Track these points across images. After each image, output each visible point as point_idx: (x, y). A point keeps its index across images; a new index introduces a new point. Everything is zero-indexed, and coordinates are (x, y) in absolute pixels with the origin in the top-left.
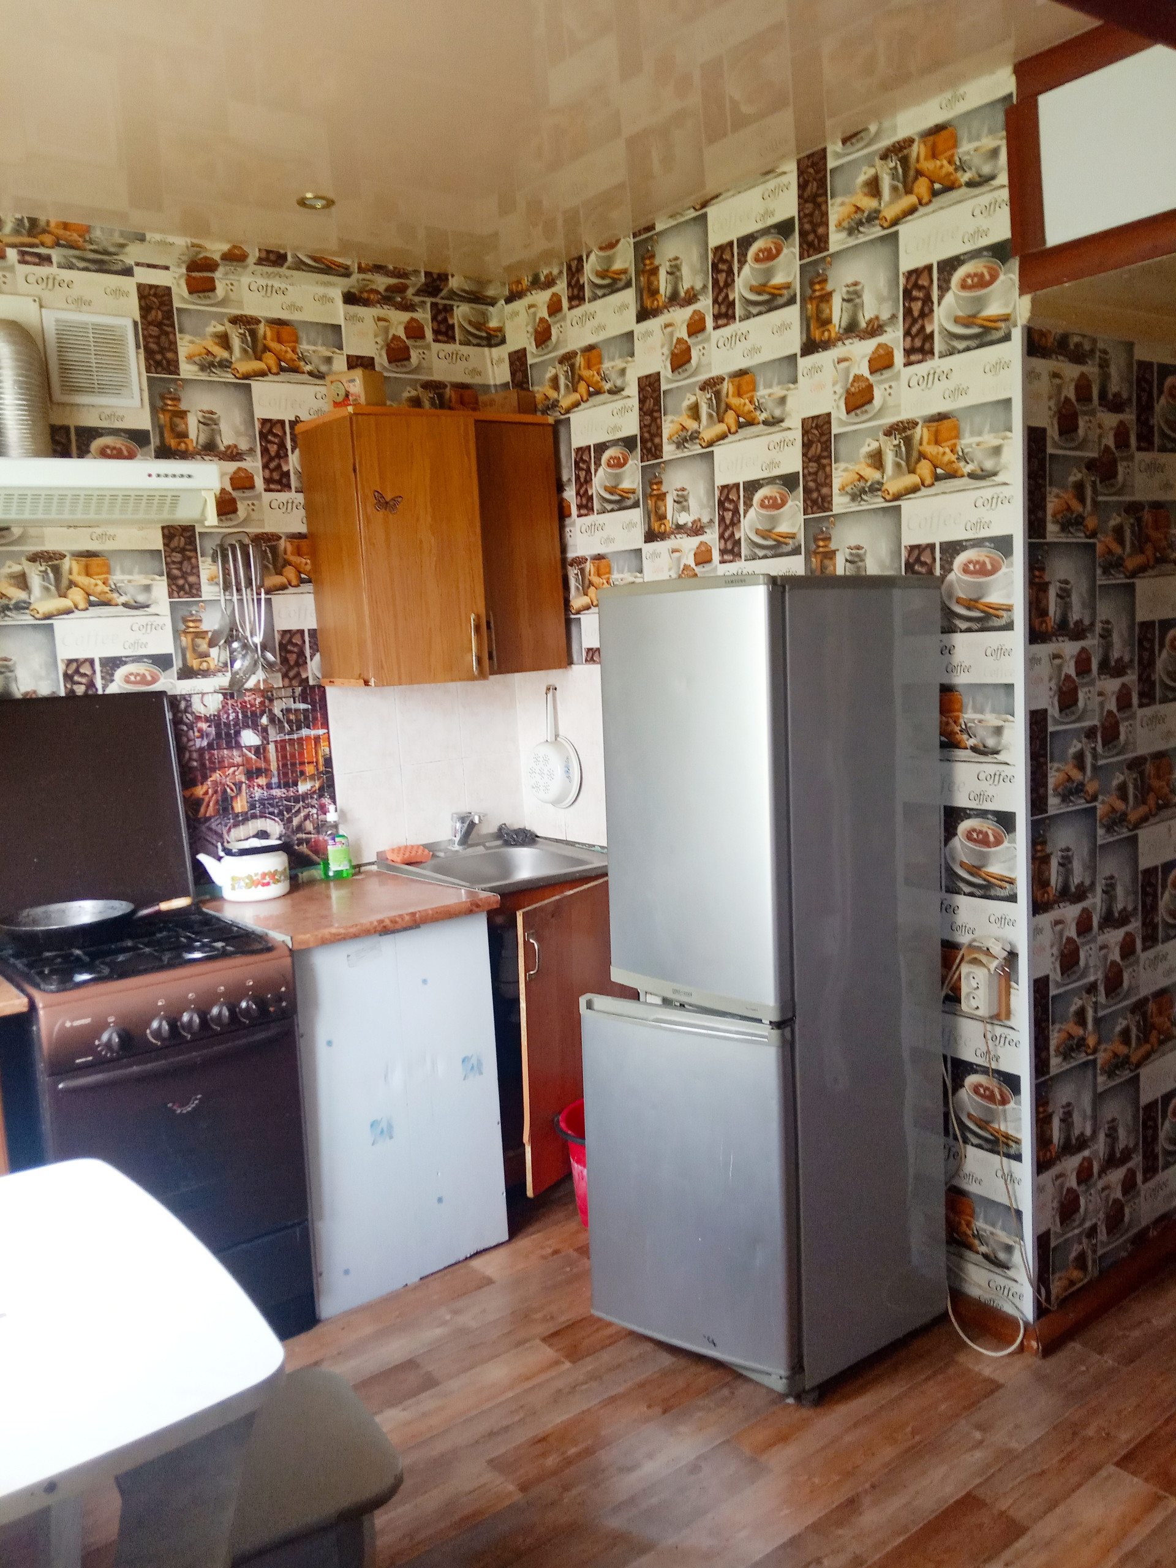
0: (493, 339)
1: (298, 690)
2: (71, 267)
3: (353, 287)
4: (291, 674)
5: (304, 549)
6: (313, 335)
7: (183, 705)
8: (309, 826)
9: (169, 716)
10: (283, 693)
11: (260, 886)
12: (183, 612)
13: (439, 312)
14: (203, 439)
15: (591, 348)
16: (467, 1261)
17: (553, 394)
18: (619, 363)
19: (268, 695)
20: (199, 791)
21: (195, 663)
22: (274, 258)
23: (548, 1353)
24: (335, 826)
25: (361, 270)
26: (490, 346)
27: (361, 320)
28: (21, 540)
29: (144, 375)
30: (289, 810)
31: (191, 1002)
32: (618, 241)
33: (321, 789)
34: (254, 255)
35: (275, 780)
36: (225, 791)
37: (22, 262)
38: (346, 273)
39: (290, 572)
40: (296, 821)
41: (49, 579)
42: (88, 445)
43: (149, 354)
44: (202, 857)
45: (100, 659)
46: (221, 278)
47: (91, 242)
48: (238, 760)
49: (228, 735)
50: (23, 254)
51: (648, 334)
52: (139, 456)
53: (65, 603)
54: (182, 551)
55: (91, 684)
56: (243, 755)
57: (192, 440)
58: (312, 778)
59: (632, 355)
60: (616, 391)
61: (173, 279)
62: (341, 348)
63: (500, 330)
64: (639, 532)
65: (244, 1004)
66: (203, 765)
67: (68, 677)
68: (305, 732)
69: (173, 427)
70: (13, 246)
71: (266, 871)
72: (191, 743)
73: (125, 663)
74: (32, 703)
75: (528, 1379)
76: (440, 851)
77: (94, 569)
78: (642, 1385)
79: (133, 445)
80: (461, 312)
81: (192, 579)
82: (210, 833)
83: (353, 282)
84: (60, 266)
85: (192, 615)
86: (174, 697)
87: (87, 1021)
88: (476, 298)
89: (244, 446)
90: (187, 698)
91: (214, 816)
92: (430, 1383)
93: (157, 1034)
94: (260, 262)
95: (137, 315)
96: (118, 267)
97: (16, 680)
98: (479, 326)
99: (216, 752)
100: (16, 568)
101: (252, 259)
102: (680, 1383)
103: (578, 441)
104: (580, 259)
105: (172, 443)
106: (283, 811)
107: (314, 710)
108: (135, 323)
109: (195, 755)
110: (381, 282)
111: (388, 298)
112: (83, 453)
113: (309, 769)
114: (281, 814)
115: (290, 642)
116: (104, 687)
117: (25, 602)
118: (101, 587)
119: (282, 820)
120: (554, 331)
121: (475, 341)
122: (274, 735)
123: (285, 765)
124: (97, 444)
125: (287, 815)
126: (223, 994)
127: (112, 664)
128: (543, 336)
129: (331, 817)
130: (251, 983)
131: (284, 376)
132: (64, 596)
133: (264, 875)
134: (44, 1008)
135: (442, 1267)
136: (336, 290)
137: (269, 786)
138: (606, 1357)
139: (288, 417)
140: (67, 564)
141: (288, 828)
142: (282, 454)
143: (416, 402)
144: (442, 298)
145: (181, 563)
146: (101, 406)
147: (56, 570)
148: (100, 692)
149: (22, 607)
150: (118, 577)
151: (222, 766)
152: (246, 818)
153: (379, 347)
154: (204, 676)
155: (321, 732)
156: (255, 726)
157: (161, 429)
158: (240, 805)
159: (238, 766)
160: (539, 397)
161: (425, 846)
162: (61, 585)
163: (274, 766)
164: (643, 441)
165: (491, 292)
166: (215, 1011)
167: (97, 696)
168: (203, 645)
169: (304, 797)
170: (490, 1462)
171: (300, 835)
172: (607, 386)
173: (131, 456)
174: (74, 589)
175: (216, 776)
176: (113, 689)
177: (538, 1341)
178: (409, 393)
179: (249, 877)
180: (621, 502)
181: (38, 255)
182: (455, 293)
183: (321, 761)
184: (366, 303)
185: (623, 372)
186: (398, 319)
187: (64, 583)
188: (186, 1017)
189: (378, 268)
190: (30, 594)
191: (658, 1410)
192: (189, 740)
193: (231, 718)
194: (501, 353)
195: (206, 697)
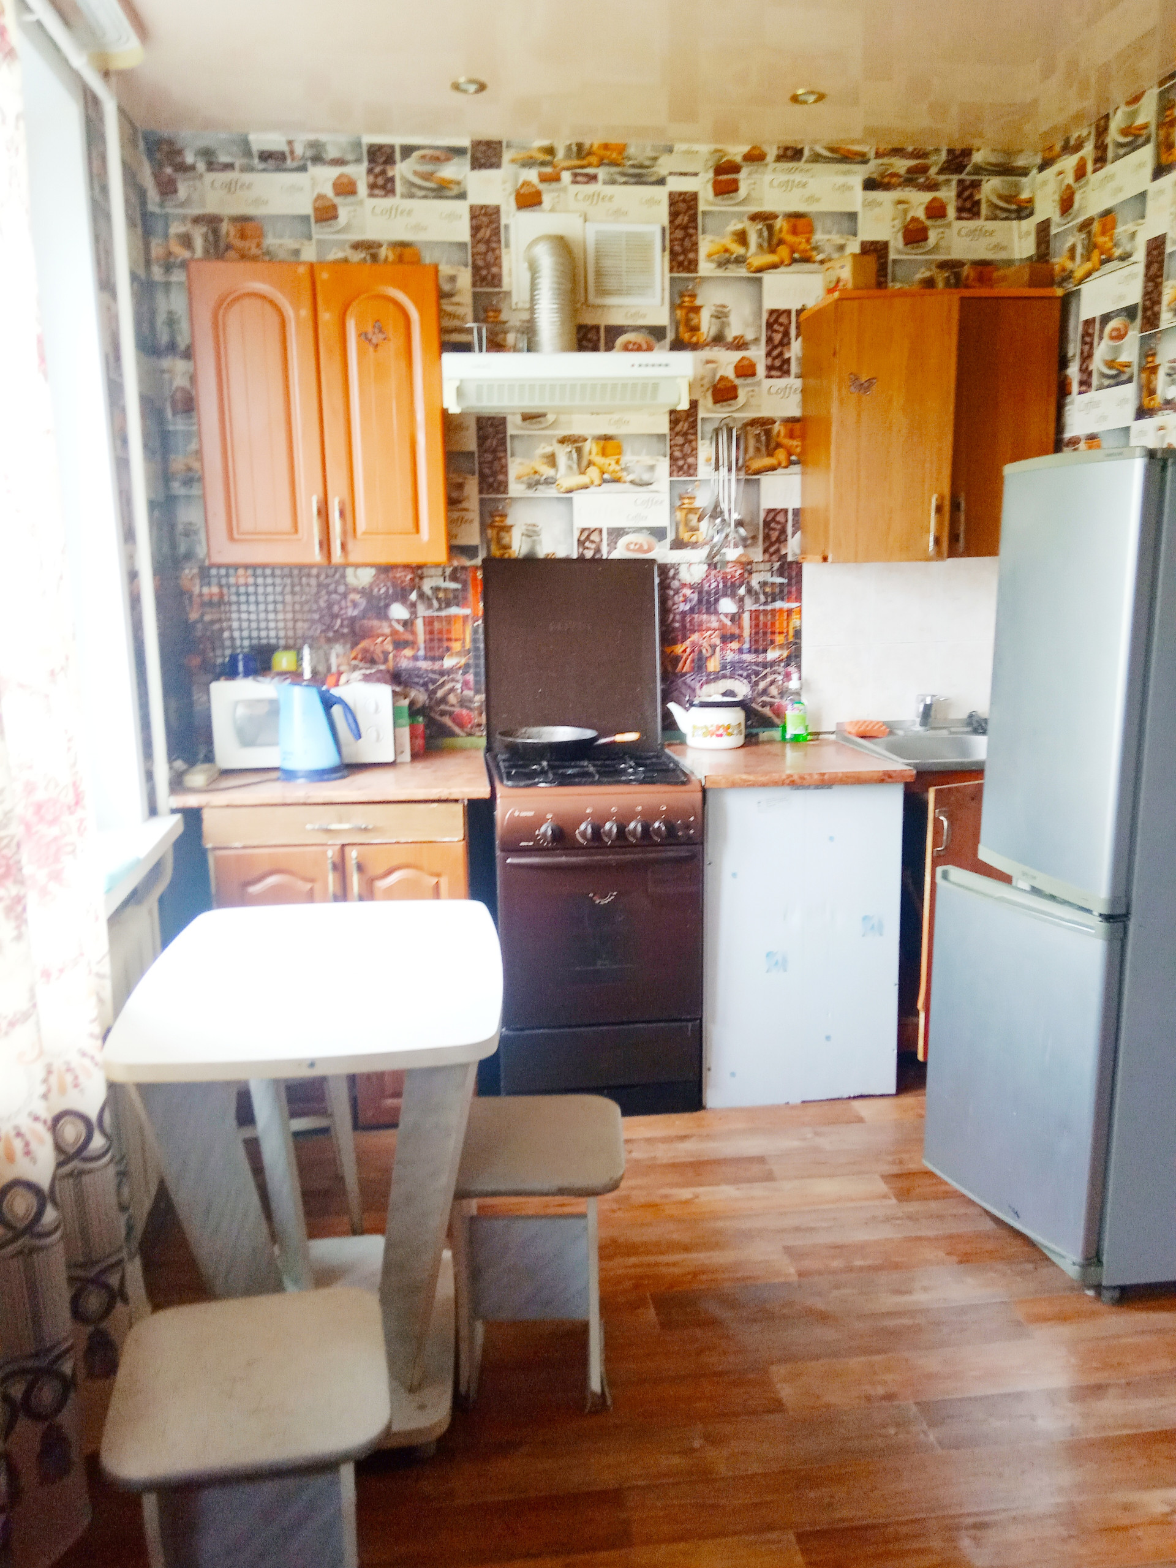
0: (1023, 210)
1: (777, 565)
2: (613, 182)
3: (873, 173)
4: (772, 550)
5: (797, 432)
6: (829, 222)
7: (672, 573)
8: (774, 690)
9: (657, 580)
10: (762, 567)
11: (714, 736)
12: (680, 490)
13: (965, 189)
14: (713, 332)
15: (1107, 213)
16: (850, 1101)
17: (1069, 265)
18: (1130, 227)
19: (747, 567)
20: (679, 649)
21: (685, 536)
22: (791, 154)
23: (882, 1187)
24: (798, 694)
25: (878, 155)
26: (1020, 218)
27: (880, 204)
28: (554, 425)
29: (667, 275)
30: (757, 674)
31: (613, 815)
32: (1143, 93)
33: (789, 657)
34: (772, 153)
35: (746, 646)
36: (700, 652)
37: (575, 182)
38: (863, 160)
39: (781, 454)
40: (762, 685)
41: (572, 459)
42: (614, 342)
43: (673, 254)
44: (672, 706)
45: (608, 529)
46: (745, 179)
47: (629, 159)
48: (715, 625)
49: (708, 602)
50: (575, 175)
51: (1161, 192)
52: (656, 349)
53: (584, 479)
54: (685, 434)
55: (598, 550)
56: (720, 621)
57: (703, 334)
58: (781, 646)
59: (1143, 217)
60: (1124, 257)
61: (701, 185)
62: (855, 235)
63: (1030, 201)
64: (1131, 409)
65: (656, 825)
66: (684, 627)
67: (581, 543)
68: (778, 605)
69: (688, 321)
70: (568, 169)
71: (720, 724)
72: (675, 607)
73: (627, 533)
74: (552, 564)
75: (852, 1200)
76: (901, 729)
77: (609, 450)
78: (951, 1237)
79: (651, 339)
80: (991, 187)
81: (690, 460)
82: (684, 687)
83: (871, 168)
84: (605, 183)
85: (687, 493)
86: (665, 565)
87: (531, 814)
88: (1005, 170)
89: (750, 336)
90: (676, 567)
91: (689, 672)
92: (769, 1177)
93: (583, 834)
94: (779, 158)
95: (665, 220)
96: (654, 179)
97: (541, 542)
98: (1008, 199)
99: (696, 616)
100: (548, 449)
101: (771, 157)
102: (989, 1246)
103: (1085, 315)
104: (1107, 117)
105: (686, 336)
106: (753, 675)
107: (789, 584)
108: (664, 229)
109: (678, 617)
110: (901, 165)
111: (912, 179)
112: (609, 348)
113: (779, 639)
114: (748, 677)
115: (773, 519)
116: (609, 553)
117: (552, 478)
118: (614, 467)
119: (750, 682)
120: (1077, 198)
121: (1004, 215)
122: (749, 606)
123: (757, 633)
124: (621, 340)
125: (754, 679)
126: (640, 813)
127: (617, 533)
128: (1066, 204)
129: (793, 684)
130: (664, 808)
131: (796, 267)
132: (583, 473)
133: (718, 728)
134: (501, 797)
135: (825, 1098)
136: (856, 176)
137: (740, 651)
138: (934, 1206)
139: (794, 306)
140: (587, 446)
141: (754, 690)
142: (785, 343)
143: (929, 283)
144: (969, 174)
145: (683, 445)
146: (627, 306)
147: (579, 450)
148: (604, 557)
149: (549, 482)
150: (627, 458)
151: (699, 628)
152: (717, 677)
153: (895, 230)
154: (693, 548)
155: (793, 605)
156: (733, 595)
157: (677, 324)
158: (713, 665)
159: (715, 630)
160: (1057, 268)
161: (884, 723)
162: (583, 465)
163: (746, 633)
164: (1145, 309)
165: (1020, 162)
166: (632, 825)
167: (601, 560)
168: (694, 518)
169: (772, 664)
170: (785, 1247)
171: (765, 698)
172: (1117, 252)
173: (650, 349)
174: (592, 468)
175: (695, 637)
176: (616, 555)
177: (877, 1177)
178: (923, 274)
179: (706, 727)
180: (1118, 376)
181: (587, 175)
182: (981, 168)
183: (791, 633)
184: (887, 187)
185: (1133, 235)
186: (918, 201)
187: (584, 463)
188: (608, 826)
189: (897, 152)
190: (557, 470)
191: (955, 1258)
192: (674, 604)
193: (712, 587)
194: (1029, 225)
195: (692, 566)
